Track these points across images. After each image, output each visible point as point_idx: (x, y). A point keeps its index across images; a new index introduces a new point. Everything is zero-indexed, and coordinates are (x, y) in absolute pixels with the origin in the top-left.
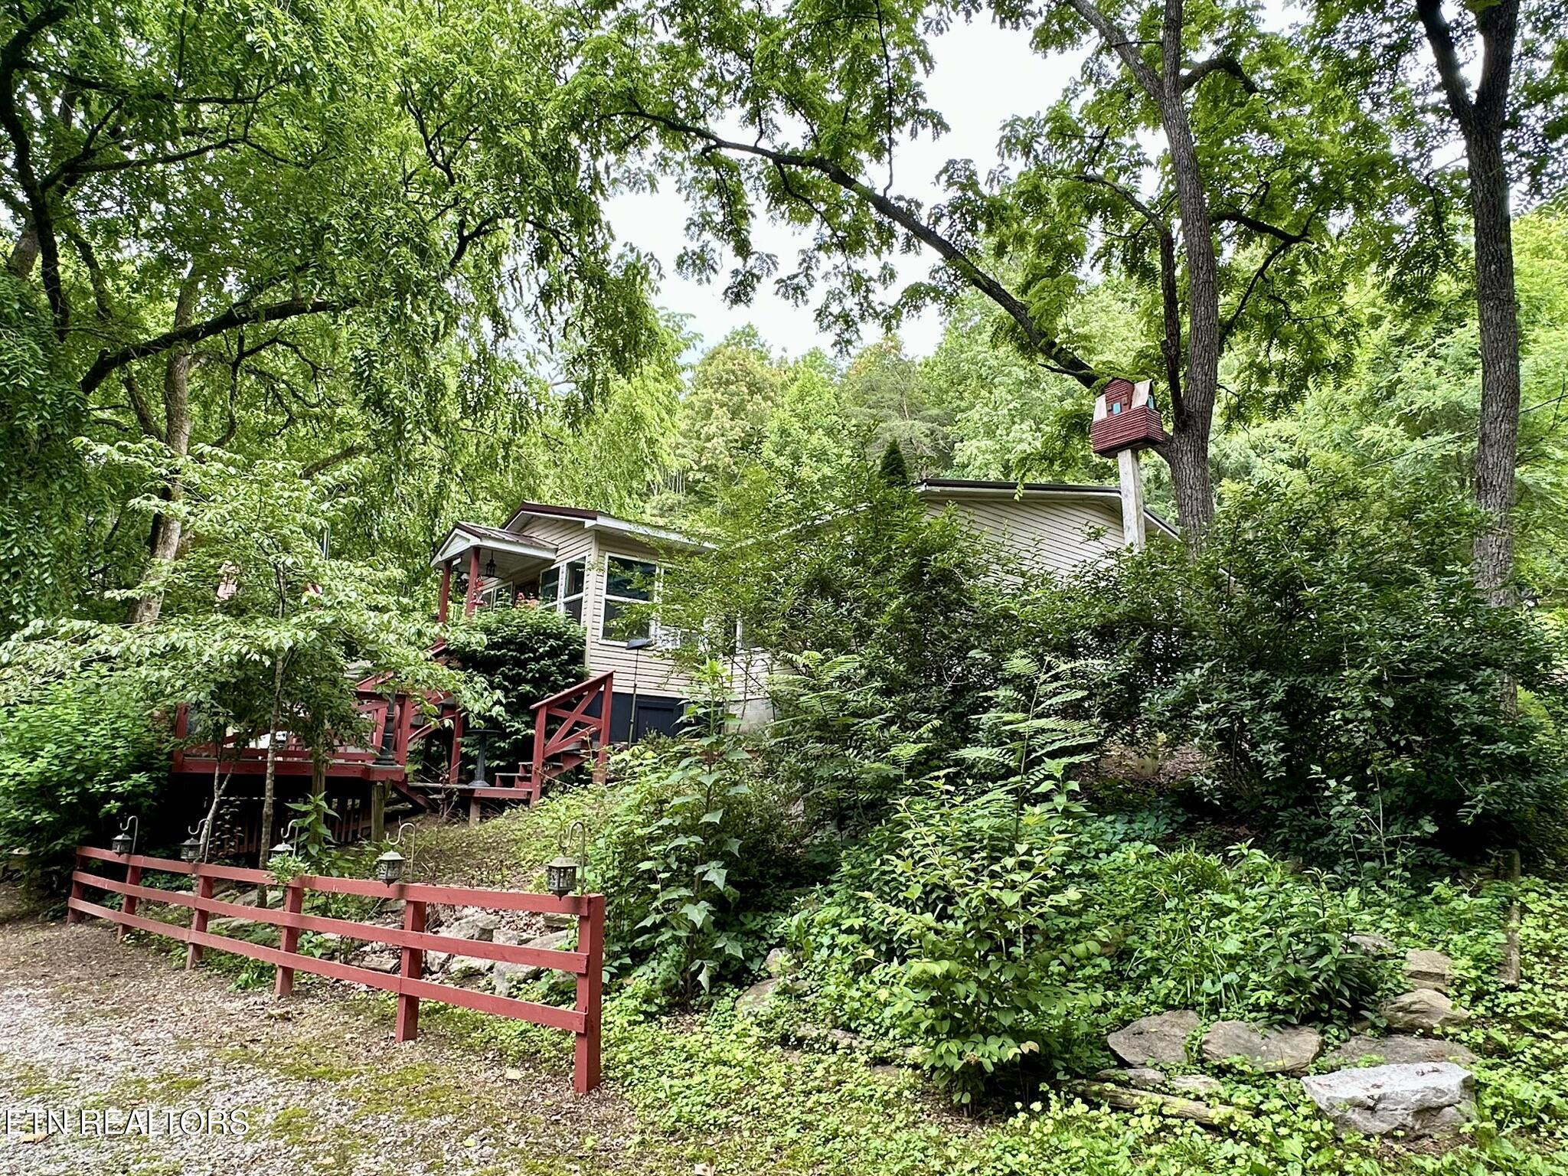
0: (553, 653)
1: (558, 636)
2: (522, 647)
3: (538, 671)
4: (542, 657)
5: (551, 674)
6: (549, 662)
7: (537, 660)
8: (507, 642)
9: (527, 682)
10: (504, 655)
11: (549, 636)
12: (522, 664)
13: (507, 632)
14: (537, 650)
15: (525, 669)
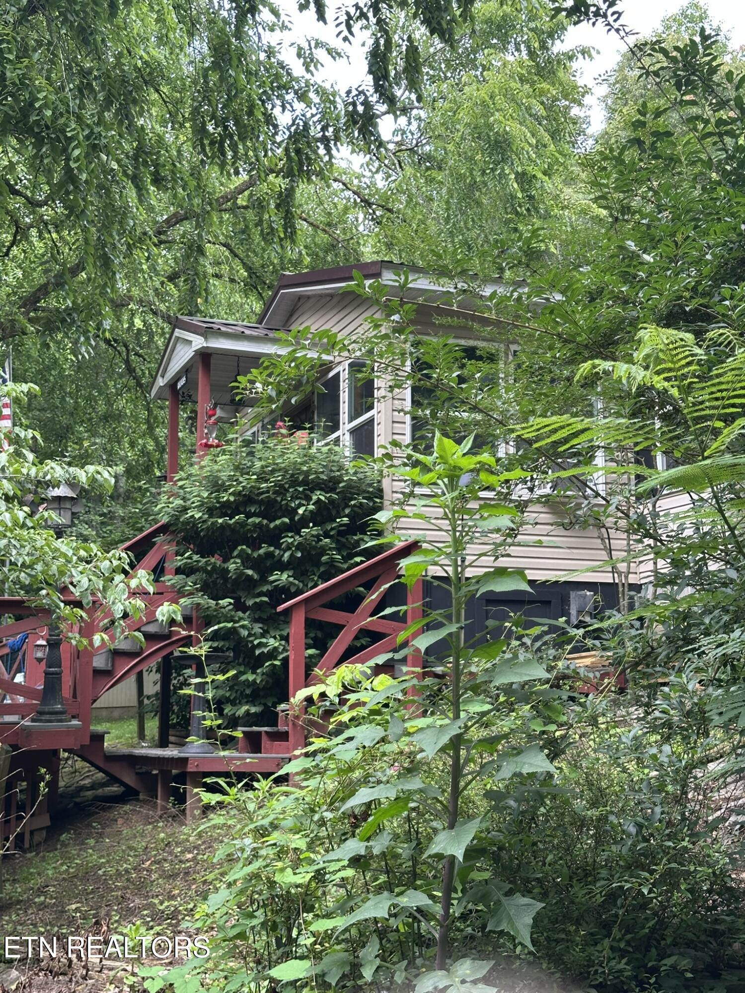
0: (322, 515)
1: (330, 485)
2: (270, 509)
3: (299, 547)
4: (304, 522)
5: (323, 551)
6: (315, 531)
7: (295, 527)
8: (245, 501)
9: (282, 567)
10: (242, 524)
11: (318, 485)
12: (274, 538)
13: (246, 482)
14: (295, 511)
15: (278, 546)
